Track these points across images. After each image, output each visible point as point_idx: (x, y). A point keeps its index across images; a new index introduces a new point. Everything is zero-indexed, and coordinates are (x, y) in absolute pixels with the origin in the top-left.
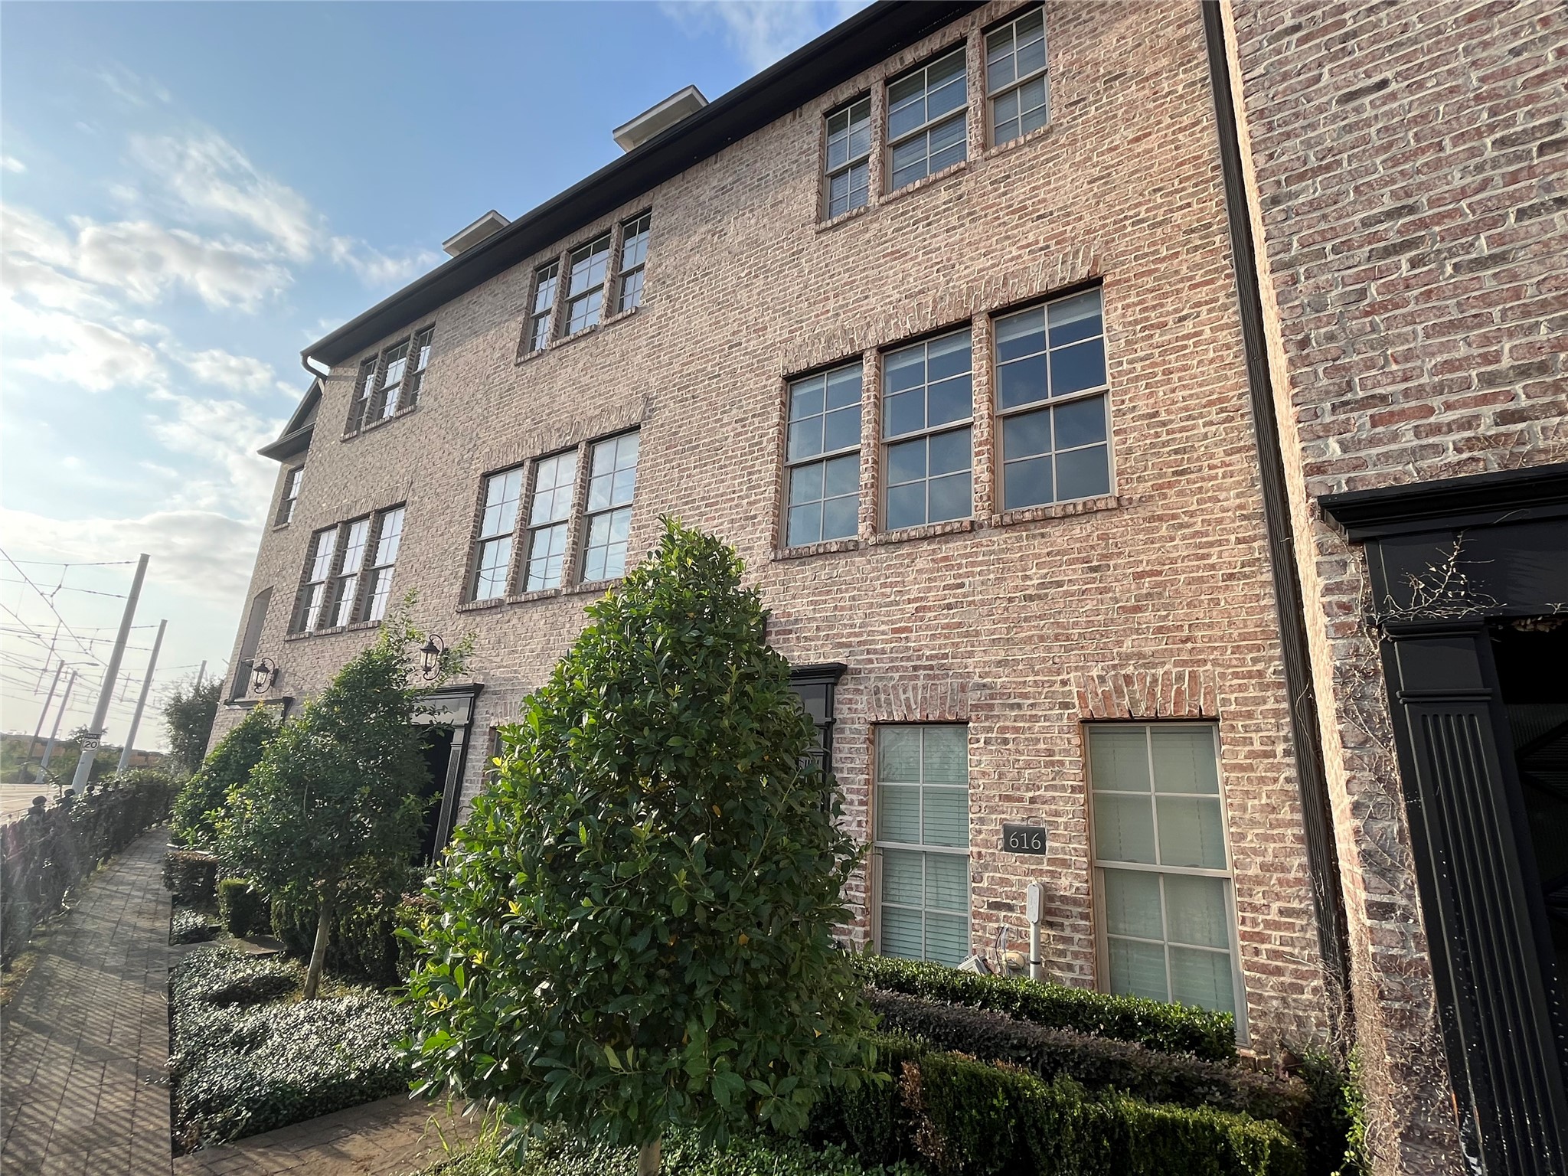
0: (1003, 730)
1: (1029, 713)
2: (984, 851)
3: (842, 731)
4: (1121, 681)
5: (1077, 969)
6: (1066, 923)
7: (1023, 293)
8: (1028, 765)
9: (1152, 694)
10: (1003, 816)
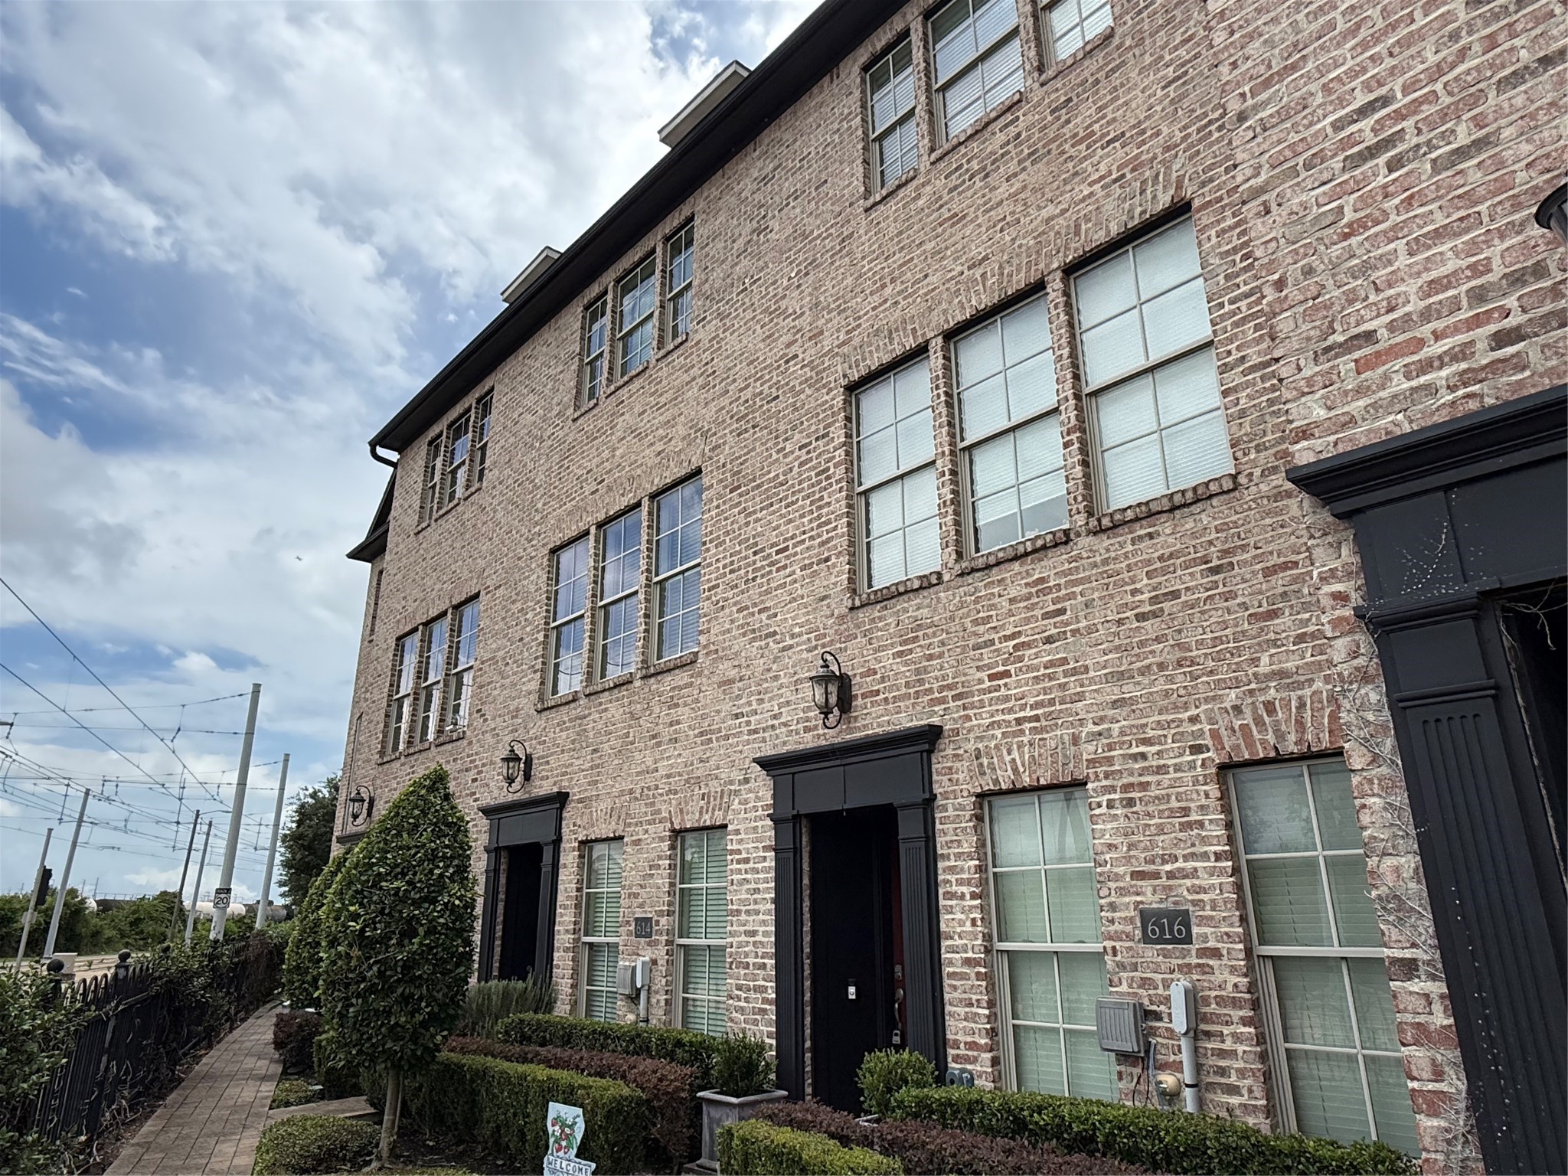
0: (1126, 788)
1: (1154, 763)
2: (1118, 945)
3: (945, 809)
4: (1262, 711)
5: (1245, 1092)
6: (1226, 1032)
7: (1100, 237)
8: (1161, 830)
9: (1300, 724)
10: (1139, 899)
